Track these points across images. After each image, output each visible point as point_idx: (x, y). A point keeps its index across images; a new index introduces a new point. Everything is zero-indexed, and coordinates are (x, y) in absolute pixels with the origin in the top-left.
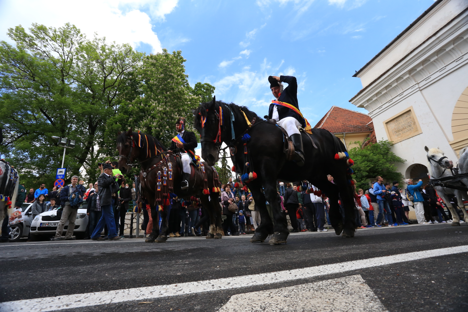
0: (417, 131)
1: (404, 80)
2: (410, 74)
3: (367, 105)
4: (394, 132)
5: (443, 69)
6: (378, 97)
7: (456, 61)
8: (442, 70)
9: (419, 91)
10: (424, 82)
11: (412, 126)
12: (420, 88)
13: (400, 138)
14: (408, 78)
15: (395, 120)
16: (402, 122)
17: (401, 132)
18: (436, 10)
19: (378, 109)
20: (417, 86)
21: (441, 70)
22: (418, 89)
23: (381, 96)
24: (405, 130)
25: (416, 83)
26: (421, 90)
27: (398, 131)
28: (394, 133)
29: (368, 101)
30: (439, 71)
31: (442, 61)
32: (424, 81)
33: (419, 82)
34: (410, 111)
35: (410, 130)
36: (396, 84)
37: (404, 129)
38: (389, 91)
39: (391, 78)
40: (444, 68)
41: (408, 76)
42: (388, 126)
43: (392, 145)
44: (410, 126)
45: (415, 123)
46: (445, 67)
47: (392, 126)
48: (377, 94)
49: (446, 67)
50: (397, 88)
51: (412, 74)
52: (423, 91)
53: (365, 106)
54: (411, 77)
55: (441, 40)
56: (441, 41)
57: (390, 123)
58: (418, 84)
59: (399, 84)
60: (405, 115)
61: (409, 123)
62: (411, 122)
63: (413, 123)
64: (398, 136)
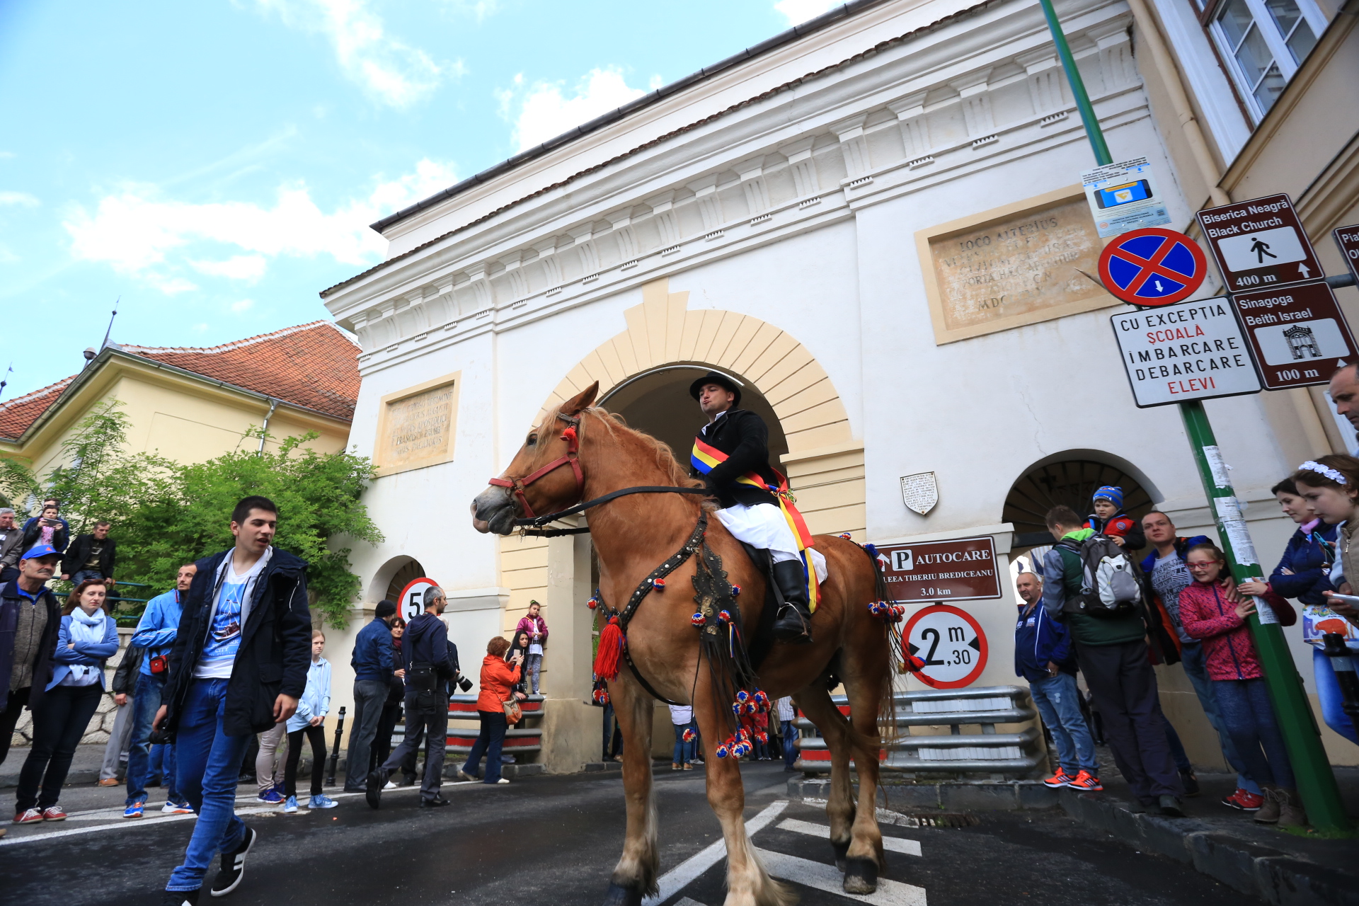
0: (445, 451)
1: (470, 288)
2: (489, 274)
3: (364, 329)
4: (396, 438)
5: (555, 291)
6: (399, 311)
7: (584, 281)
8: (553, 292)
9: (491, 334)
10: (509, 313)
11: (442, 431)
12: (497, 325)
13: (401, 463)
14: (481, 282)
15: (412, 402)
16: (425, 413)
17: (410, 444)
18: (600, 139)
19: (385, 352)
20: (491, 316)
21: (551, 293)
22: (490, 327)
23: (406, 313)
24: (423, 439)
25: (492, 306)
26: (497, 333)
27: (406, 438)
28: (395, 443)
29: (370, 313)
30: (547, 294)
31: (562, 269)
32: (511, 308)
33: (500, 306)
34: (450, 384)
35: (434, 443)
36: (448, 289)
37: (421, 436)
38: (428, 304)
39: (443, 263)
40: (558, 290)
41: (481, 276)
42: (391, 413)
43: (376, 478)
44: (436, 431)
45: (448, 426)
46: (562, 287)
47: (401, 415)
48: (397, 302)
49: (564, 290)
50: (450, 303)
51: (493, 277)
52: (501, 337)
53: (357, 327)
54: (487, 283)
55: (571, 208)
56: (571, 210)
57: (397, 406)
58: (498, 311)
59: (456, 291)
60: (439, 393)
61: (437, 421)
62: (444, 419)
63: (446, 423)
64: (399, 453)
